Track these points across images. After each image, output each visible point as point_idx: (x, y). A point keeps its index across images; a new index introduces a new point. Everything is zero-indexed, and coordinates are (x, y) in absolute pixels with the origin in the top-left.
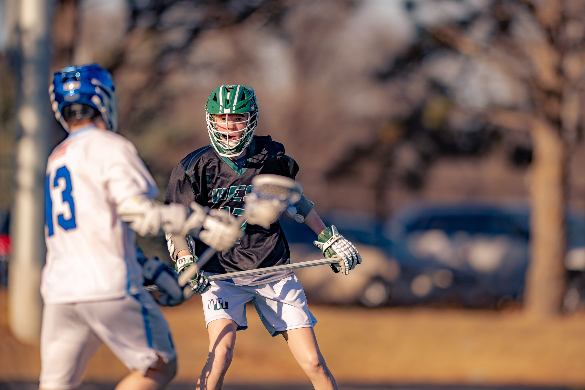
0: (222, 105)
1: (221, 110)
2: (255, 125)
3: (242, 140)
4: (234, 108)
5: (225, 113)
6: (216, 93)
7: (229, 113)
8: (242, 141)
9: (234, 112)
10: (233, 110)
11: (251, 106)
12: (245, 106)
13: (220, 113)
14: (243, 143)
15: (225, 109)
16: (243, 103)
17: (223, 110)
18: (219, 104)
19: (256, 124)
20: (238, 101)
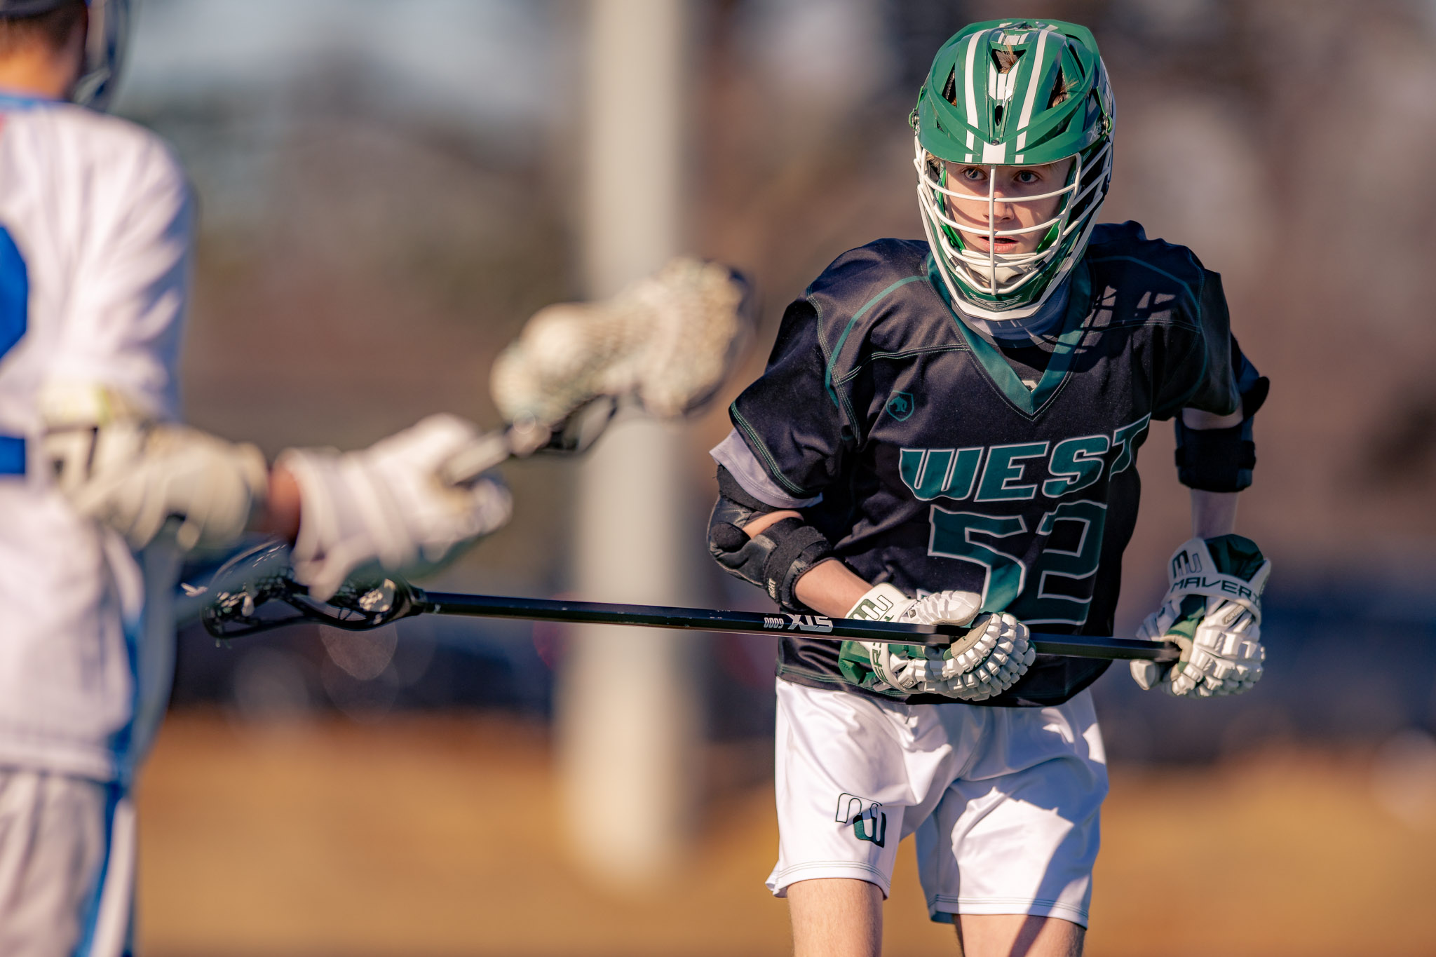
0: (976, 126)
1: (971, 148)
2: (1099, 194)
3: (1046, 261)
4: (1021, 142)
5: (986, 160)
6: (953, 68)
7: (1000, 160)
8: (1046, 265)
9: (1019, 159)
10: (1017, 150)
11: (1087, 124)
12: (1063, 129)
13: (968, 159)
14: (1046, 269)
15: (986, 145)
16: (1053, 117)
17: (978, 150)
18: (962, 118)
19: (1105, 190)
20: (1036, 111)
